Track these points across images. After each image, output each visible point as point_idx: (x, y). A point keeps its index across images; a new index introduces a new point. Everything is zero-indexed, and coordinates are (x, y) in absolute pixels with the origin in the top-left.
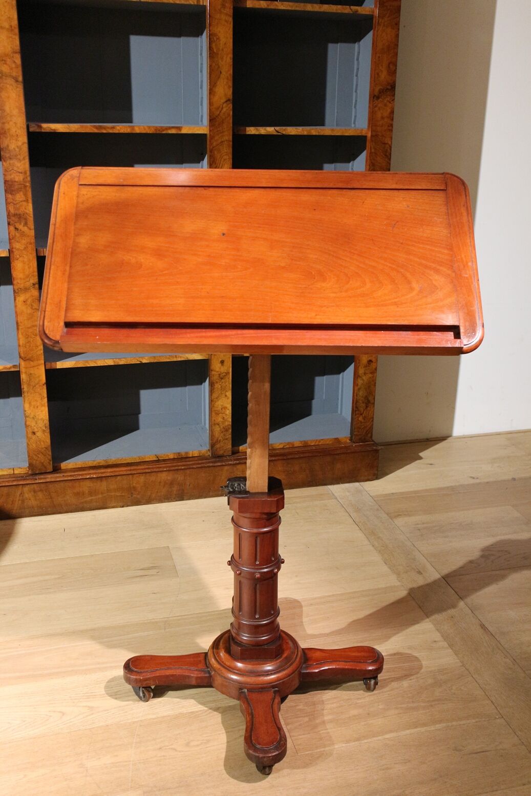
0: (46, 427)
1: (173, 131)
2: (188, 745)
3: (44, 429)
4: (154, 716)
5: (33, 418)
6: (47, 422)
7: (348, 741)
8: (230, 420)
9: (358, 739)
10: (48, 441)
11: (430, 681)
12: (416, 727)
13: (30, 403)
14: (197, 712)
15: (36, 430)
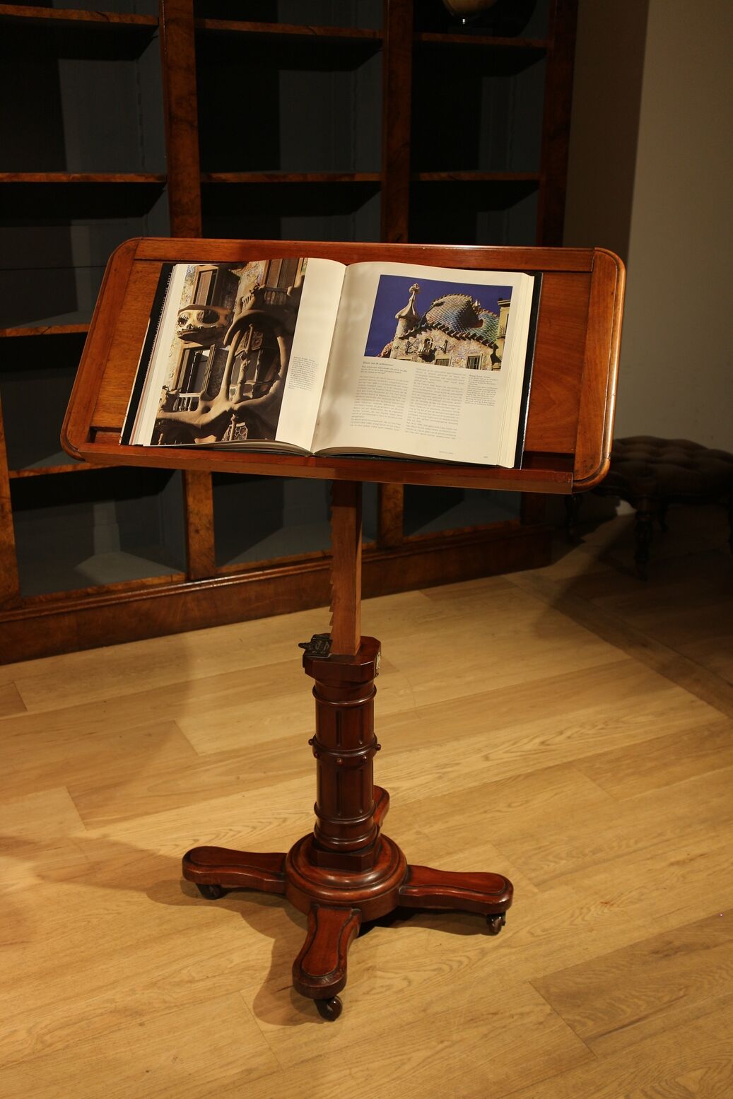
0: (210, 524)
1: (346, 179)
2: (509, 806)
3: (208, 525)
4: (461, 789)
5: (197, 514)
6: (211, 518)
7: (659, 787)
8: (402, 505)
9: (667, 784)
10: (212, 540)
11: (706, 733)
12: (714, 769)
13: (194, 497)
14: (501, 780)
15: (199, 528)
